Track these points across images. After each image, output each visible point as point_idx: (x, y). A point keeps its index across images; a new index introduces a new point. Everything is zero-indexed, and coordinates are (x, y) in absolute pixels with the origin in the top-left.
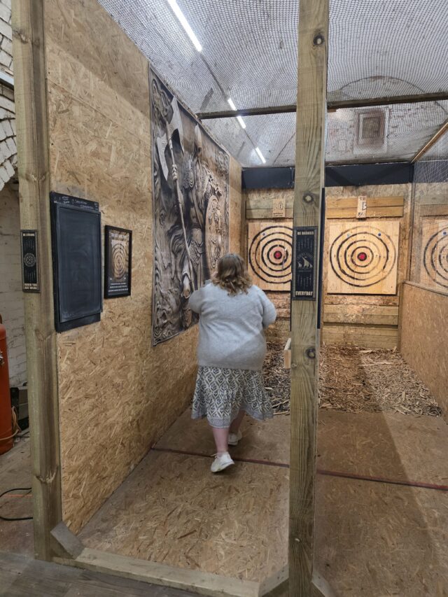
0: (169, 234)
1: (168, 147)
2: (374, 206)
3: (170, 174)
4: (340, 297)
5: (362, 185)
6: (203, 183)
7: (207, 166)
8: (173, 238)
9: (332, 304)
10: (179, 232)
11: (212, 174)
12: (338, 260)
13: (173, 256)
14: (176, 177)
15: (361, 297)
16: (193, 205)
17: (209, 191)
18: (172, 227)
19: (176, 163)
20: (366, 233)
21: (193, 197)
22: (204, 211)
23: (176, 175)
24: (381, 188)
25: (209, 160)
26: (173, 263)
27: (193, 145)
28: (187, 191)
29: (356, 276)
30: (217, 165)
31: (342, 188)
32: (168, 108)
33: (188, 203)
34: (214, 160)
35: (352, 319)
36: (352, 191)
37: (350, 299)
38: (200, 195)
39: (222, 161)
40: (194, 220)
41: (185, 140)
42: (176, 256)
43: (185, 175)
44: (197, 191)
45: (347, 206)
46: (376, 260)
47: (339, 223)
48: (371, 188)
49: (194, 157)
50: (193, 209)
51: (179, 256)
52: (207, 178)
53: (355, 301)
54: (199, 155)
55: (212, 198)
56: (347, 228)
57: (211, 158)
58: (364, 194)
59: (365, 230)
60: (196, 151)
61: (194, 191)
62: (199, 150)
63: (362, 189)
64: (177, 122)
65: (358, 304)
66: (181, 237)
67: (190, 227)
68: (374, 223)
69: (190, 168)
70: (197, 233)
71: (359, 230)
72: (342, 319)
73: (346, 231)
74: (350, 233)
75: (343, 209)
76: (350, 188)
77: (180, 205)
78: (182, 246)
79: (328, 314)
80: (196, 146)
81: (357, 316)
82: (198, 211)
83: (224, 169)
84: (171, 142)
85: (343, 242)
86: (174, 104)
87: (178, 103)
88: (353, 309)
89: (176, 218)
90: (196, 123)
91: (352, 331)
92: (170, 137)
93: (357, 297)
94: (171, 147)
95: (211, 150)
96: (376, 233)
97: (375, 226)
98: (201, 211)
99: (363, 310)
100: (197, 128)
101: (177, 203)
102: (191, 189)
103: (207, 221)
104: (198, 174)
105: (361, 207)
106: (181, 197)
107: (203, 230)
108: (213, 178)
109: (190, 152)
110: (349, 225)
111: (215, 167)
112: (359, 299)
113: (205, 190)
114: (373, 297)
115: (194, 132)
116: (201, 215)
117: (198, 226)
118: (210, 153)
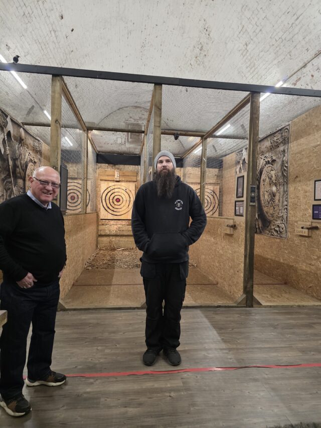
0: (3, 180)
1: (4, 139)
2: (123, 175)
3: (5, 151)
4: (107, 221)
5: (117, 164)
6: (25, 156)
7: (27, 148)
8: (5, 182)
9: (103, 225)
10: (9, 180)
11: (31, 152)
12: (106, 201)
13: (5, 191)
14: (8, 153)
15: (118, 221)
16: (18, 167)
17: (28, 160)
18: (5, 177)
19: (9, 146)
20: (119, 188)
21: (18, 163)
22: (25, 170)
23: (8, 152)
24: (127, 166)
25: (29, 145)
26: (5, 194)
27: (19, 138)
28: (15, 160)
29: (115, 210)
30: (34, 148)
31: (107, 165)
32: (5, 121)
33: (15, 166)
34: (32, 145)
35: (114, 233)
36: (112, 167)
37: (112, 222)
38: (22, 162)
39: (38, 145)
40: (19, 175)
41: (14, 135)
42: (7, 192)
43: (14, 152)
44: (21, 160)
45: (110, 174)
46: (124, 202)
47: (106, 183)
48: (122, 166)
49: (20, 143)
50: (18, 169)
51: (9, 192)
52: (27, 154)
53: (115, 223)
54: (23, 142)
55: (30, 164)
56: (110, 185)
57: (30, 144)
58: (118, 169)
59: (119, 187)
60: (21, 141)
61: (19, 160)
62: (23, 140)
63: (117, 166)
64: (10, 127)
65: (116, 225)
66: (11, 182)
67: (16, 177)
68: (123, 184)
69: (17, 149)
70: (20, 182)
71: (116, 187)
72: (108, 233)
73: (110, 187)
74: (111, 188)
75: (108, 175)
76: (111, 165)
77: (10, 167)
78: (11, 187)
79: (101, 230)
80: (21, 138)
81: (116, 231)
82: (21, 171)
83: (38, 149)
84: (6, 137)
85: (108, 193)
86: (8, 119)
87: (11, 119)
88: (113, 228)
89: (7, 173)
90: (21, 127)
91: (114, 239)
92: (5, 134)
93: (116, 221)
94: (6, 139)
95: (30, 140)
96: (125, 189)
97: (123, 185)
98: (23, 170)
99: (119, 228)
100: (21, 130)
101: (9, 165)
102: (17, 159)
103: (27, 176)
104: (22, 152)
105: (117, 175)
106: (11, 163)
107: (24, 180)
108: (31, 154)
109: (17, 141)
110: (111, 184)
111: (33, 149)
112: (117, 222)
113: (26, 160)
114: (123, 221)
115: (19, 132)
116: (23, 173)
117: (21, 178)
118: (30, 141)
